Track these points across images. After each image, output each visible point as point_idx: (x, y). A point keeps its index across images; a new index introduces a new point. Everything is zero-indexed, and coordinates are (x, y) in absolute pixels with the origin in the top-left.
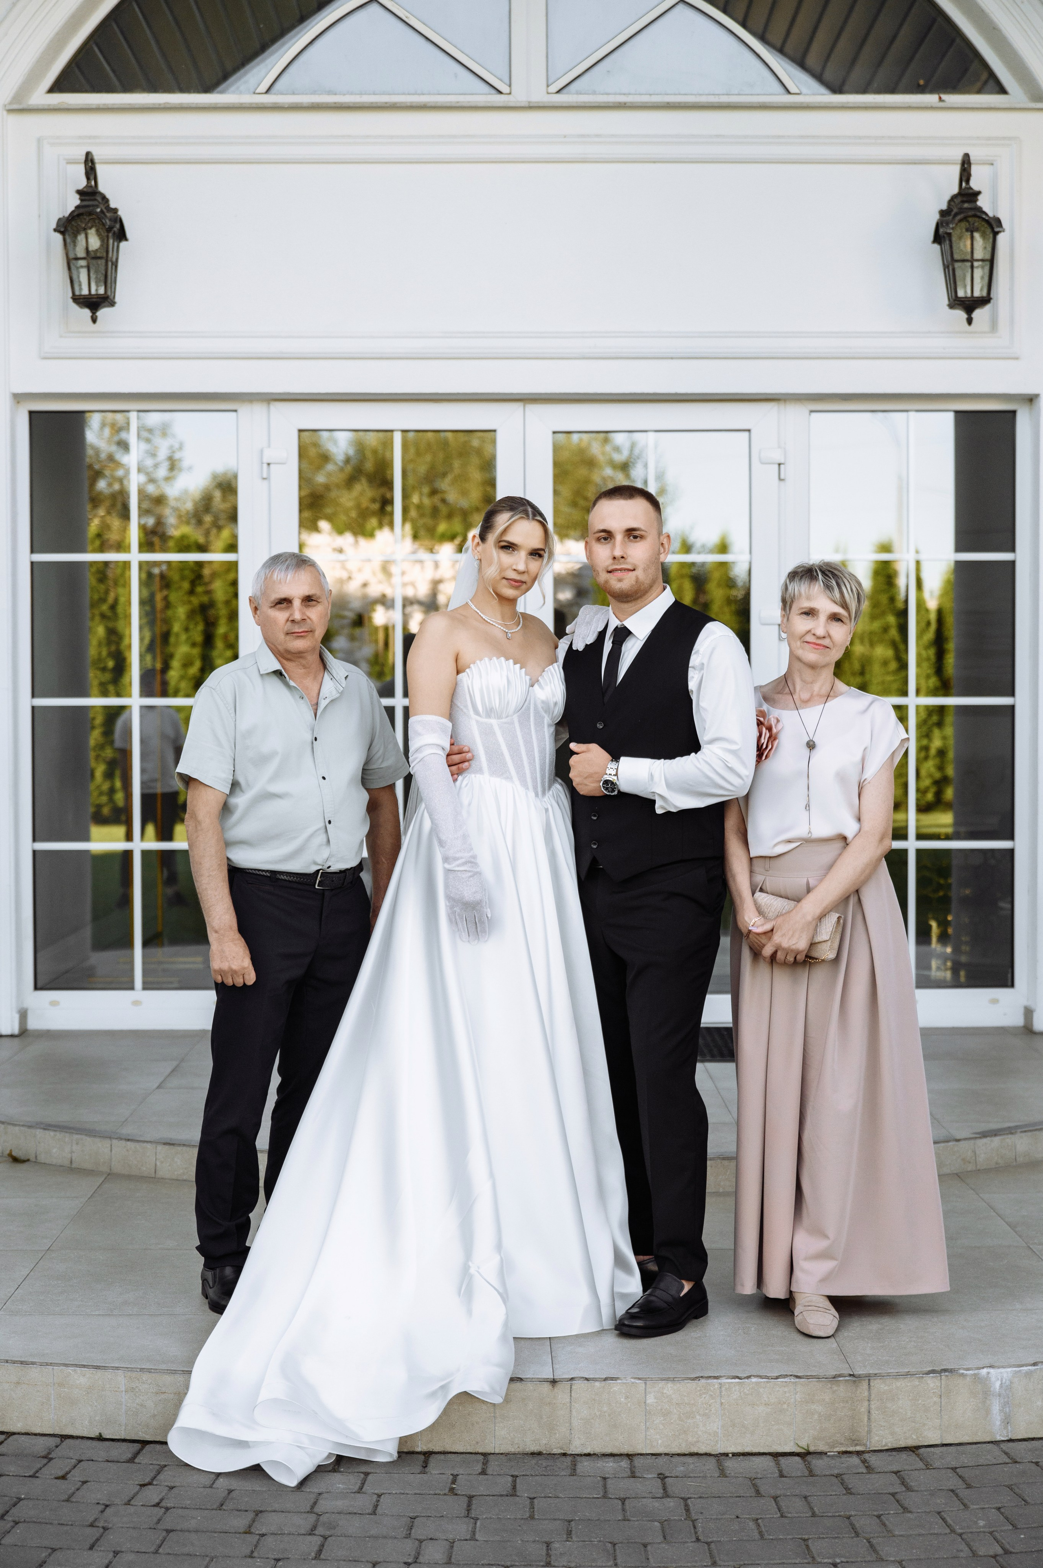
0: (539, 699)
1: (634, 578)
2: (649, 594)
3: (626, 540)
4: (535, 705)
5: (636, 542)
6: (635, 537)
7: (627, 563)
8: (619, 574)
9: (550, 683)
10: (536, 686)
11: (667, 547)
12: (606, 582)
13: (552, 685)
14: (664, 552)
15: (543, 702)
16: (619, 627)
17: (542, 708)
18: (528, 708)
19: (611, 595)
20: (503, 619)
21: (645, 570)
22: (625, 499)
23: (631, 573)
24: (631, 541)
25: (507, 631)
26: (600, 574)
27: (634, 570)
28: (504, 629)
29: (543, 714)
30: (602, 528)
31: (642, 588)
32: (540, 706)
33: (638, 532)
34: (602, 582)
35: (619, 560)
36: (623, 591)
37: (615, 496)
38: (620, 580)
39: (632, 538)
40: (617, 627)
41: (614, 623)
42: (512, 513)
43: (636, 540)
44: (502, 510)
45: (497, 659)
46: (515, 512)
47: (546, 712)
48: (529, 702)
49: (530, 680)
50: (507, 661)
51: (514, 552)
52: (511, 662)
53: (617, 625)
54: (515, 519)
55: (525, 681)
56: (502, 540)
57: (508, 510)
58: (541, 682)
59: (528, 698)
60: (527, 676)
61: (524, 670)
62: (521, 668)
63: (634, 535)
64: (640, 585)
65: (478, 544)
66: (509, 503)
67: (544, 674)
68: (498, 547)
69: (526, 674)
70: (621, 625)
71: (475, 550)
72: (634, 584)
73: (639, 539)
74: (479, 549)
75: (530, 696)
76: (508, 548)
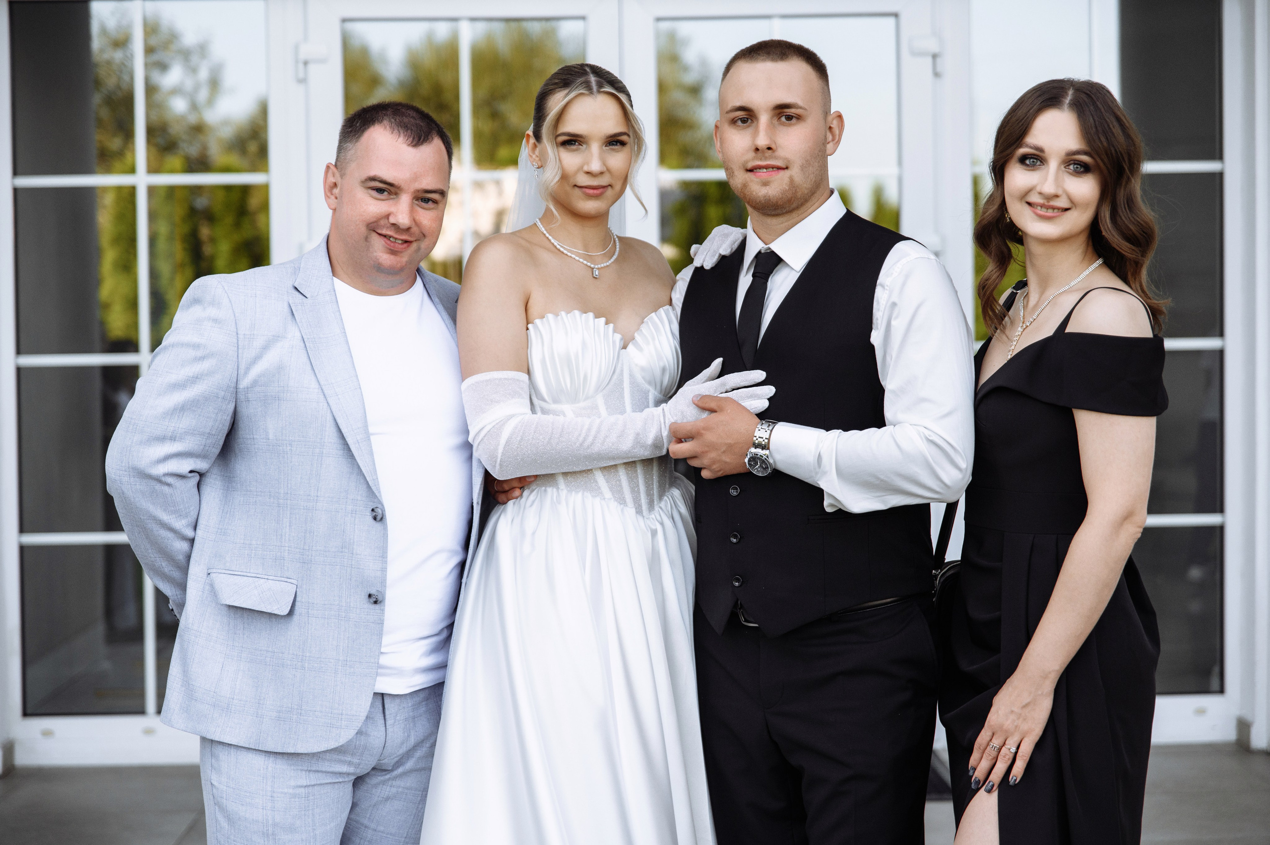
0: (636, 365)
1: (786, 181)
2: (809, 204)
3: (775, 121)
4: (632, 376)
5: (790, 125)
6: (789, 118)
7: (776, 158)
8: (763, 174)
9: (654, 340)
10: (631, 347)
11: (837, 132)
12: (745, 186)
13: (657, 343)
14: (833, 140)
15: (643, 369)
16: (763, 252)
17: (643, 378)
18: (621, 381)
19: (751, 206)
20: (586, 248)
21: (803, 168)
22: (773, 60)
23: (782, 173)
24: (783, 124)
25: (592, 266)
26: (736, 173)
27: (787, 168)
28: (589, 264)
29: (644, 387)
30: (738, 104)
31: (799, 194)
32: (639, 377)
33: (793, 110)
34: (739, 186)
35: (763, 152)
36: (770, 200)
37: (759, 54)
38: (766, 184)
39: (783, 119)
40: (760, 252)
41: (754, 246)
42: (566, 91)
43: (790, 122)
44: (554, 89)
45: (568, 314)
46: (570, 88)
47: (650, 383)
48: (622, 371)
49: (621, 339)
50: (584, 314)
51: (581, 147)
52: (591, 315)
53: (761, 250)
54: (570, 98)
55: (614, 342)
56: (558, 133)
57: (561, 88)
58: (637, 340)
59: (619, 365)
60: (615, 334)
61: (611, 325)
62: (607, 323)
63: (786, 115)
64: (796, 190)
65: (535, 146)
66: (564, 77)
67: (644, 328)
68: (556, 143)
69: (615, 331)
70: (766, 250)
71: (534, 153)
72: (787, 188)
73: (794, 120)
74: (537, 151)
75: (622, 365)
76: (572, 144)
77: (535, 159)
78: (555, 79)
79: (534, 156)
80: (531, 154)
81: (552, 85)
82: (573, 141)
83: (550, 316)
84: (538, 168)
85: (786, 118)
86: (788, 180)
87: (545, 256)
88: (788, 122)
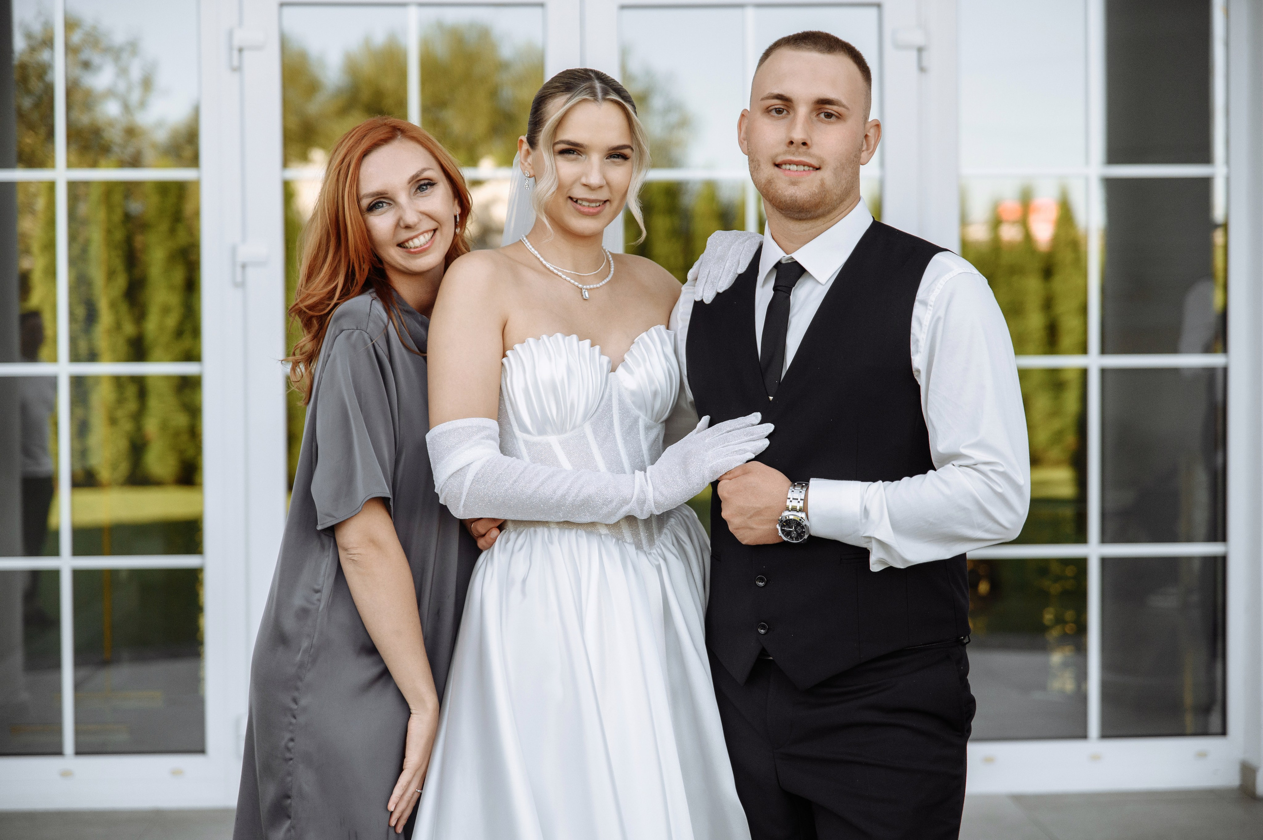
0: (626, 389)
1: (817, 183)
2: (836, 210)
3: (813, 118)
4: (621, 402)
5: (829, 123)
6: (829, 115)
7: (809, 155)
8: (792, 171)
9: (644, 361)
10: (620, 370)
11: (873, 141)
13: (648, 364)
14: (868, 149)
15: (633, 393)
16: (783, 261)
17: (633, 402)
18: (609, 407)
19: (775, 205)
20: (576, 268)
21: (835, 169)
22: (820, 51)
23: (815, 173)
24: (821, 121)
25: (580, 286)
26: (763, 167)
27: (818, 169)
28: (578, 284)
29: (636, 412)
30: (776, 92)
31: (828, 199)
32: (628, 400)
33: (835, 108)
34: (763, 181)
35: (797, 147)
36: (798, 202)
38: (794, 183)
39: (822, 116)
40: (779, 263)
41: (773, 255)
42: (568, 96)
43: (829, 120)
44: (554, 93)
45: (550, 337)
46: (573, 93)
47: (640, 408)
48: (611, 396)
49: (609, 362)
50: (567, 337)
51: (580, 157)
52: (574, 337)
53: (781, 259)
54: (572, 104)
55: (601, 365)
56: (557, 140)
57: (562, 92)
58: (627, 362)
59: (608, 390)
60: (603, 357)
61: (597, 348)
62: (592, 345)
63: (825, 113)
64: (825, 195)
65: (528, 153)
66: (566, 80)
67: (634, 348)
68: (554, 151)
69: (602, 353)
70: (787, 260)
71: (526, 161)
72: (817, 191)
73: (833, 119)
74: (530, 159)
75: (611, 389)
76: (570, 153)
77: (526, 167)
78: (556, 82)
79: (526, 164)
80: (523, 162)
81: (553, 88)
82: (572, 150)
83: (531, 340)
84: (529, 177)
85: (825, 116)
86: (819, 182)
87: (529, 275)
88: (827, 119)
